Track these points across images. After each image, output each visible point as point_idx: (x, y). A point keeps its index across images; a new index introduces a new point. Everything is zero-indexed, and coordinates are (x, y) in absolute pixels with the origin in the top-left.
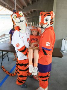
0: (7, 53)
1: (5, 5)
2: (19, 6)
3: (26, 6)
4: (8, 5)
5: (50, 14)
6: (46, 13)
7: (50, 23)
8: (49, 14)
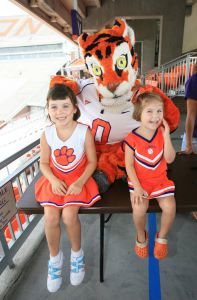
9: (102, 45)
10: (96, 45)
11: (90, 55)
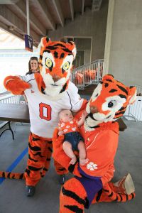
0: (9, 123)
1: (9, 27)
2: (38, 30)
3: (51, 30)
4: (15, 27)
5: (127, 93)
6: (119, 87)
7: (116, 114)
8: (124, 94)
9: (60, 50)
10: (56, 48)
11: (49, 52)
